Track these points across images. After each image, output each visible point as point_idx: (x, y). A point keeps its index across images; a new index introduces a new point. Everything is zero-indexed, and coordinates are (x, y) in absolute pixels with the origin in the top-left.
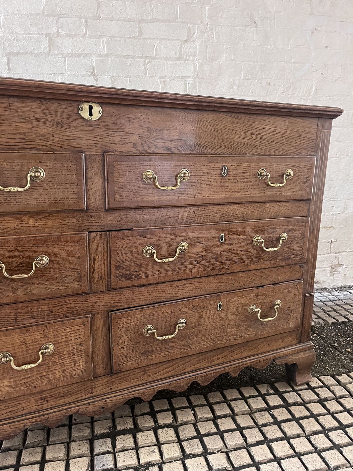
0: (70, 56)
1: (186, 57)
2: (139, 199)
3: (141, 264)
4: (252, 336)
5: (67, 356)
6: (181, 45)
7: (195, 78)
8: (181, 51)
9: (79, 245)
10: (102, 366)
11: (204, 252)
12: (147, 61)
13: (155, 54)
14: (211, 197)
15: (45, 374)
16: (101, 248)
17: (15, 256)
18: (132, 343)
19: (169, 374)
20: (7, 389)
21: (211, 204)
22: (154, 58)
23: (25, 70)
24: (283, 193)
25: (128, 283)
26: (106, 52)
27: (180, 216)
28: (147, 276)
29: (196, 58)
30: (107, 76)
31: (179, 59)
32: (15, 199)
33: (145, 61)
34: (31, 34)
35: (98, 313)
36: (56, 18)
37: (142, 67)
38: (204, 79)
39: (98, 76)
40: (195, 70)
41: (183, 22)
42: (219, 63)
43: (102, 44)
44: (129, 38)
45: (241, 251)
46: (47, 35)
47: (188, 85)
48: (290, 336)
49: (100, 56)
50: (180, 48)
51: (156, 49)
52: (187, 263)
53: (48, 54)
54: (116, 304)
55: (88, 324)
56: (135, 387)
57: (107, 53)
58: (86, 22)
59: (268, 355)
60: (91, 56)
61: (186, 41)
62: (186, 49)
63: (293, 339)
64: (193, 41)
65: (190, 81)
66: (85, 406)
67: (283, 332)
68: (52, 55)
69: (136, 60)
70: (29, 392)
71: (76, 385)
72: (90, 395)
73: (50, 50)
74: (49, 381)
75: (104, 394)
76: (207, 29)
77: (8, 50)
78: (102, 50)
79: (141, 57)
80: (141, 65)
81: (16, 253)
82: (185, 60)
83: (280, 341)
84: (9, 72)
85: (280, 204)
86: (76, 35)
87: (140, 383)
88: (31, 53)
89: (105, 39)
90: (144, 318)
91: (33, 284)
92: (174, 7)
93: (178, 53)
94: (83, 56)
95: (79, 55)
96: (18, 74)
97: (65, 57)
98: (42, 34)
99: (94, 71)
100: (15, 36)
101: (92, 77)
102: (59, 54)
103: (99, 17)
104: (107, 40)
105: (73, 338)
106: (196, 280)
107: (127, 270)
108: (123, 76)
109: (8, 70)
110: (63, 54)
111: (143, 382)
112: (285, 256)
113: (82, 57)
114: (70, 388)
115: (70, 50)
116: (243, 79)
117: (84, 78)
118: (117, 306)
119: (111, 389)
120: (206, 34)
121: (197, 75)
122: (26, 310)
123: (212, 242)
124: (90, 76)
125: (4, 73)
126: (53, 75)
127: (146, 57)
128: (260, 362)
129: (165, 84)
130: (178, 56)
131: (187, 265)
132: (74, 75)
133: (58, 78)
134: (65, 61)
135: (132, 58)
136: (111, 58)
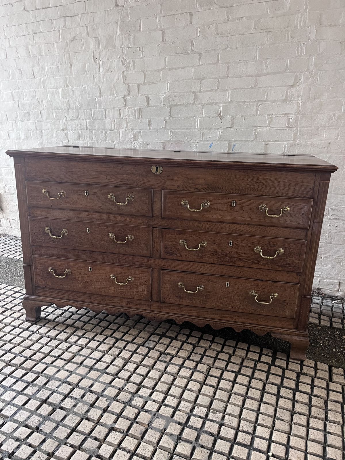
1: (291, 99)
2: (179, 214)
3: (178, 248)
4: (253, 311)
5: (139, 285)
6: (288, 90)
7: (297, 114)
8: (287, 94)
9: (147, 233)
10: (156, 296)
11: (218, 250)
12: (259, 104)
13: (266, 98)
14: (223, 218)
15: (129, 290)
16: (158, 236)
17: (119, 233)
18: (171, 289)
19: (194, 314)
20: (113, 291)
21: (224, 222)
22: (265, 101)
23: (179, 115)
24: (281, 222)
25: (171, 257)
27: (203, 227)
28: (181, 256)
29: (300, 98)
30: (229, 116)
31: (285, 100)
32: (121, 208)
33: (257, 104)
34: (184, 92)
35: (156, 269)
36: (200, 80)
37: (255, 109)
38: (305, 114)
39: (223, 116)
40: (298, 108)
41: (291, 72)
42: (321, 101)
43: (227, 95)
44: (248, 88)
45: (245, 254)
46: (194, 92)
47: (290, 119)
48: (287, 322)
49: (226, 103)
50: (287, 92)
51: (267, 94)
52: (206, 254)
53: (193, 104)
54: (164, 266)
55: (150, 272)
56: (173, 314)
57: (231, 101)
58: (218, 81)
59: (265, 328)
60: (219, 104)
61: (292, 86)
62: (292, 92)
63: (291, 325)
64: (298, 86)
65: (292, 116)
66: (146, 313)
67: (279, 316)
68: (195, 105)
69: (251, 104)
70: (121, 296)
71: (143, 301)
72: (150, 309)
73: (194, 102)
74: (130, 294)
75: (156, 311)
76: (312, 75)
77: (171, 104)
78: (227, 99)
79: (255, 102)
80: (254, 107)
81: (120, 232)
82: (291, 101)
83: (278, 322)
85: (278, 228)
86: (210, 91)
87: (176, 313)
88: (183, 104)
89: (230, 91)
90: (179, 278)
91: (126, 247)
92: (285, 61)
93: (285, 96)
95: (212, 104)
96: (175, 117)
98: (191, 92)
99: (220, 113)
100: (175, 94)
101: (219, 117)
102: (200, 104)
103: (228, 76)
104: (232, 92)
105: (142, 277)
106: (212, 265)
107: (171, 250)
108: (240, 116)
109: (170, 116)
110: (202, 103)
111: (178, 313)
112: (281, 264)
113: (214, 105)
114: (140, 301)
115: (207, 101)
116: (343, 113)
117: (213, 118)
118: (165, 267)
119: (160, 310)
120: (310, 79)
121: (300, 111)
122: (123, 258)
123: (224, 245)
124: (217, 117)
125: (167, 118)
126: (195, 118)
127: (259, 101)
128: (258, 330)
129: (271, 120)
130: (284, 98)
131: (205, 254)
132: (207, 116)
133: (197, 119)
134: (203, 108)
135: (248, 103)
136: (233, 104)
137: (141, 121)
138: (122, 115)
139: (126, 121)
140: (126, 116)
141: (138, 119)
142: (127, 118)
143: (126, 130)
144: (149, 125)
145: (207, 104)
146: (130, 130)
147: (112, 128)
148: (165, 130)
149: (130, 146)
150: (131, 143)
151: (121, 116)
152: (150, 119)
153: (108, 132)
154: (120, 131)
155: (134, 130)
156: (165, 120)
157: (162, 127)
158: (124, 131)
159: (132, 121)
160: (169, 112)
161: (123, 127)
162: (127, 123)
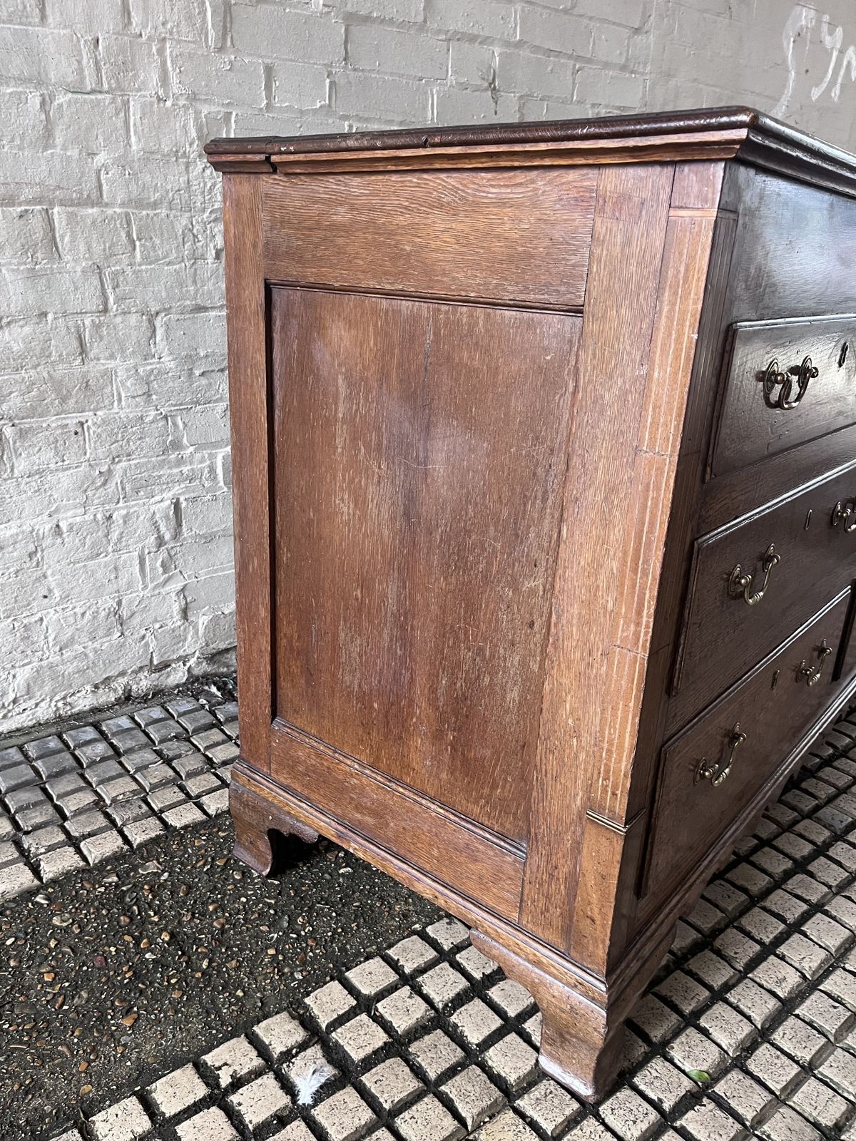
0: (458, 40)
1: (634, 66)
6: (629, 38)
8: (628, 51)
12: (577, 67)
13: (590, 52)
23: (375, 62)
26: (518, 38)
29: (648, 69)
30: (514, 93)
31: (623, 68)
33: (574, 65)
37: (569, 78)
39: (499, 91)
40: (644, 95)
43: (513, 19)
44: (557, 10)
49: (507, 44)
50: (628, 45)
51: (594, 40)
53: (422, 27)
57: (520, 41)
60: (492, 44)
61: (637, 31)
62: (636, 46)
64: (646, 33)
68: (427, 32)
69: (562, 61)
73: (425, 21)
76: (668, 10)
77: (348, 8)
78: (512, 32)
79: (570, 57)
80: (568, 72)
82: (632, 72)
84: (346, 64)
88: (391, 22)
89: (519, 7)
93: (625, 54)
94: (479, 41)
95: (472, 39)
96: (363, 70)
99: (494, 79)
101: (490, 93)
102: (439, 32)
104: (523, 10)
108: (537, 97)
109: (345, 60)
110: (448, 31)
113: (477, 44)
115: (460, 24)
117: (476, 93)
120: (665, 20)
121: (645, 104)
124: (486, 90)
125: (336, 67)
126: (424, 81)
127: (577, 58)
130: (623, 61)
132: (461, 84)
133: (432, 91)
134: (449, 50)
135: (556, 56)
136: (525, 53)
137: (231, 62)
138: (136, 19)
139: (161, 52)
140: (161, 29)
141: (220, 50)
142: (164, 39)
143: (159, 99)
144: (268, 87)
145: (460, 37)
146: (182, 102)
147: (82, 80)
148: (330, 121)
149: (183, 179)
150: (187, 165)
151: (130, 23)
152: (269, 61)
153: (62, 99)
154: (126, 98)
155: (198, 105)
156: (328, 77)
157: (318, 105)
158: (151, 104)
159: (191, 56)
160: (343, 42)
161: (143, 82)
162: (164, 63)
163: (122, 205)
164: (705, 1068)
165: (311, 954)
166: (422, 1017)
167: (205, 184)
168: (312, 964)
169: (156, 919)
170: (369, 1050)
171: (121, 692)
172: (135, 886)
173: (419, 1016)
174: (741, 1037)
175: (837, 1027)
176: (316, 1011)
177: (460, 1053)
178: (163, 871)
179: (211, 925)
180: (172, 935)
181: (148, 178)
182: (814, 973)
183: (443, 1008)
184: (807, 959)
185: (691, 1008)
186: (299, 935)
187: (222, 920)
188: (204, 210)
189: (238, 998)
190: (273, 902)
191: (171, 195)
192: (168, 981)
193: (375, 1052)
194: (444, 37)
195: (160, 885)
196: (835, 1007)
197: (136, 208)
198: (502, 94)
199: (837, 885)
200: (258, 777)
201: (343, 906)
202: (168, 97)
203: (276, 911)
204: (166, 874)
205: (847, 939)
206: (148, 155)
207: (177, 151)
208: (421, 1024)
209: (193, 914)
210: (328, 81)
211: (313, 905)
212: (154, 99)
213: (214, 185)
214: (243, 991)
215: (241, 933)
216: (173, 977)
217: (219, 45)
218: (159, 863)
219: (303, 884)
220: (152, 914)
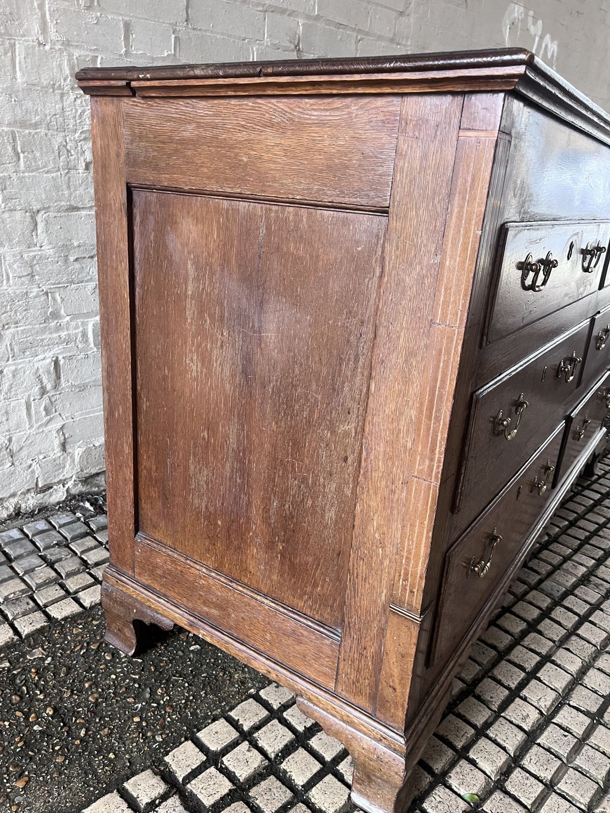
0: (272, 11)
1: (399, 39)
6: (396, 19)
8: (395, 28)
12: (359, 37)
13: (368, 27)
23: (209, 25)
26: (316, 13)
29: (409, 42)
30: (313, 54)
31: (392, 40)
33: (357, 36)
37: (353, 46)
39: (302, 52)
49: (308, 17)
50: (395, 24)
51: (371, 19)
57: (318, 15)
60: (297, 16)
61: (401, 14)
62: (400, 25)
64: (408, 15)
68: (249, 4)
69: (348, 32)
78: (311, 8)
79: (354, 30)
80: (352, 41)
82: (398, 44)
84: (187, 24)
93: (393, 30)
94: (288, 13)
95: (283, 11)
96: (200, 30)
97: (266, 11)
99: (299, 43)
101: (295, 53)
102: (258, 4)
109: (187, 21)
110: (265, 4)
113: (285, 16)
117: (285, 52)
124: (293, 51)
125: (179, 26)
126: (246, 41)
127: (359, 31)
130: (391, 36)
132: (275, 44)
133: (252, 49)
134: (265, 19)
135: (344, 29)
136: (321, 25)
137: (97, 18)
139: (41, 6)
141: (89, 8)
143: (40, 44)
144: (127, 38)
145: (273, 9)
146: (58, 47)
149: (58, 106)
150: (62, 95)
152: (126, 18)
154: (12, 41)
155: (71, 49)
156: (173, 33)
157: (166, 54)
158: (33, 47)
159: (65, 11)
160: (185, 8)
161: (26, 30)
162: (43, 16)
163: (9, 125)
164: (475, 791)
165: (169, 719)
166: (259, 767)
167: (76, 111)
168: (169, 728)
169: (41, 697)
170: (217, 797)
171: (12, 510)
172: (24, 669)
173: (256, 766)
174: (500, 764)
175: (568, 751)
176: (174, 767)
177: (289, 794)
178: (47, 656)
179: (87, 699)
180: (55, 710)
181: (30, 104)
182: (548, 710)
183: (275, 758)
184: (543, 699)
185: (462, 744)
186: (159, 704)
187: (96, 695)
188: (75, 131)
189: (110, 760)
190: (137, 677)
191: (48, 118)
192: (53, 749)
193: (222, 799)
194: (261, 9)
195: (45, 668)
196: (566, 736)
197: (21, 127)
198: (305, 54)
199: (559, 640)
200: (124, 579)
201: (194, 677)
202: (47, 42)
203: (139, 685)
204: (50, 659)
205: (570, 682)
206: (31, 87)
207: (54, 84)
208: (258, 772)
209: (72, 692)
210: (173, 36)
211: (170, 678)
212: (36, 43)
213: (84, 111)
214: (114, 754)
215: (111, 705)
216: (57, 744)
217: (88, 5)
218: (44, 649)
219: (162, 661)
220: (38, 692)
